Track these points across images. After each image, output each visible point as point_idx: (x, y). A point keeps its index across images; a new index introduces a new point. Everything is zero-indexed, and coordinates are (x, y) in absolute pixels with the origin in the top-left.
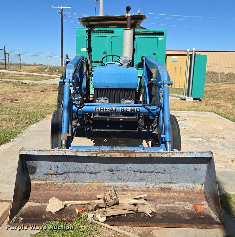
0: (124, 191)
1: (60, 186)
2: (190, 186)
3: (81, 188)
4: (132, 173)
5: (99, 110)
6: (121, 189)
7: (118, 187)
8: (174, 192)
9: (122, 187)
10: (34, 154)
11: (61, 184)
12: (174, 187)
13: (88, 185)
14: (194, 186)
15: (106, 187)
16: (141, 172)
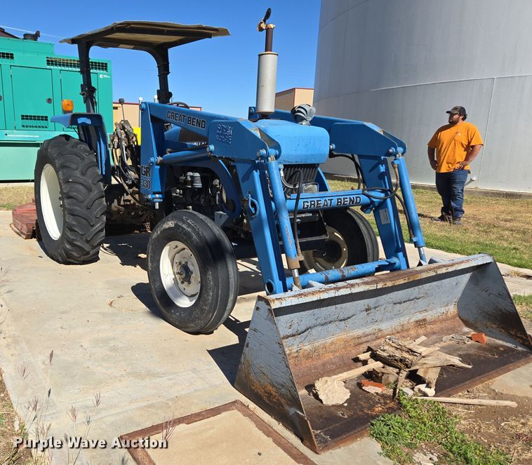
0: (378, 339)
1: (295, 355)
2: (443, 310)
3: (324, 350)
4: (390, 307)
5: (308, 206)
6: (374, 337)
7: (370, 334)
8: (431, 323)
9: (374, 334)
10: (293, 304)
11: (297, 351)
12: (429, 316)
13: (332, 343)
14: (447, 308)
15: (355, 338)
16: (400, 303)
